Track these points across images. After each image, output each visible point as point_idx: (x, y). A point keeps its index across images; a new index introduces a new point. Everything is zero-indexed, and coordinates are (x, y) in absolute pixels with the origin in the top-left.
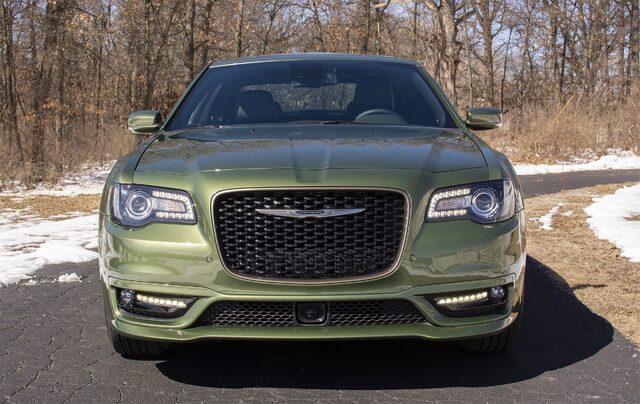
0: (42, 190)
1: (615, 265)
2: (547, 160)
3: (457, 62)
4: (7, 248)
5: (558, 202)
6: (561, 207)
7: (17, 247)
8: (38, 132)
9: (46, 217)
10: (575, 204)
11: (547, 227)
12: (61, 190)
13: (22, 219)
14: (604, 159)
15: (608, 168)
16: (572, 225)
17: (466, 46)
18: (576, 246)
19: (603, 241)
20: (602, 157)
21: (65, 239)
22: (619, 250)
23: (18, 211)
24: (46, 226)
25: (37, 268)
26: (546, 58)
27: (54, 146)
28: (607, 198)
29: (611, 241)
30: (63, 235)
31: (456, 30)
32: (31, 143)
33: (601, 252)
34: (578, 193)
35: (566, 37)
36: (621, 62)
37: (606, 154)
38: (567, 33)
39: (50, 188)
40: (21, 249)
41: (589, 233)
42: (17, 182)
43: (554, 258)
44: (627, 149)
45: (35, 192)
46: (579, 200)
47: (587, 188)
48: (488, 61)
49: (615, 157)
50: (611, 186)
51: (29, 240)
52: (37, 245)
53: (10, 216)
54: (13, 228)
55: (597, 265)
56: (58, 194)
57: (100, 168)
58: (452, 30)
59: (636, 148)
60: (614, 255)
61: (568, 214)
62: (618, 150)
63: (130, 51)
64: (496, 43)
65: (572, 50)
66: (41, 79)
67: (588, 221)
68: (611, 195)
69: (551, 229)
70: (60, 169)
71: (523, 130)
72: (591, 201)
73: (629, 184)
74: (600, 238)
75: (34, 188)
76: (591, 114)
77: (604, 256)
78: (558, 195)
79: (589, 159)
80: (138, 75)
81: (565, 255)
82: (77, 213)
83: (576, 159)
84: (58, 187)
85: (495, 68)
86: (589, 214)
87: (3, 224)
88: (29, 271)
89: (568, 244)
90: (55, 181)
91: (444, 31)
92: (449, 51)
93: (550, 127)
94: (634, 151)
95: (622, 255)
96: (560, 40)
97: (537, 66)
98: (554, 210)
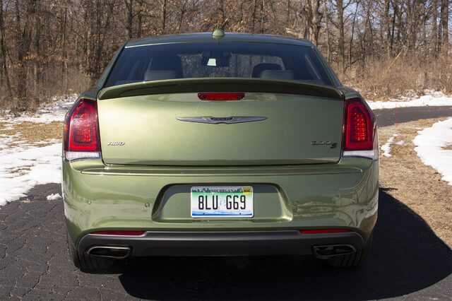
0: (25, 118)
1: (439, 187)
2: (382, 98)
3: (319, 28)
4: (7, 170)
5: (393, 133)
6: (395, 138)
7: (14, 170)
8: (22, 76)
9: (31, 143)
10: (405, 135)
11: (387, 154)
12: (38, 117)
13: (15, 145)
14: (422, 97)
15: (425, 105)
16: (404, 152)
17: (325, 15)
18: (409, 171)
19: (428, 166)
20: (421, 97)
21: (48, 162)
22: (440, 174)
23: (11, 136)
24: (34, 152)
25: (30, 188)
26: (381, 23)
27: (33, 86)
28: (427, 130)
29: (434, 167)
30: (46, 159)
31: (319, 4)
32: (17, 84)
33: (428, 175)
34: (407, 126)
35: (396, 9)
36: (435, 29)
37: (424, 94)
38: (397, 6)
39: (31, 116)
40: (17, 171)
41: (417, 160)
42: (7, 111)
43: (395, 181)
44: (438, 90)
45: (20, 119)
46: (407, 132)
47: (412, 122)
48: (341, 26)
49: (430, 96)
50: (430, 120)
51: (22, 163)
52: (28, 168)
53: (5, 141)
54: (10, 153)
55: (426, 188)
56: (37, 120)
57: (65, 100)
58: (316, 4)
59: (445, 90)
60: (437, 178)
61: (401, 143)
62: (432, 91)
63: (86, 17)
64: (346, 13)
65: (400, 18)
66: (24, 38)
67: (416, 149)
68: (430, 128)
69: (390, 155)
70: (38, 102)
71: (366, 76)
72: (415, 133)
73: (441, 118)
74: (426, 164)
75: (20, 116)
76: (413, 65)
77: (430, 179)
78: (392, 127)
79: (411, 97)
80: (92, 34)
81: (402, 178)
82: (53, 140)
83: (403, 97)
84: (36, 115)
85: (345, 30)
86: (416, 144)
87: (1, 149)
88: (25, 191)
89: (404, 169)
90: (34, 111)
91: (310, 6)
92: (314, 20)
93: (384, 75)
94: (443, 92)
95: (443, 179)
96: (391, 11)
97: (375, 30)
98: (391, 140)
